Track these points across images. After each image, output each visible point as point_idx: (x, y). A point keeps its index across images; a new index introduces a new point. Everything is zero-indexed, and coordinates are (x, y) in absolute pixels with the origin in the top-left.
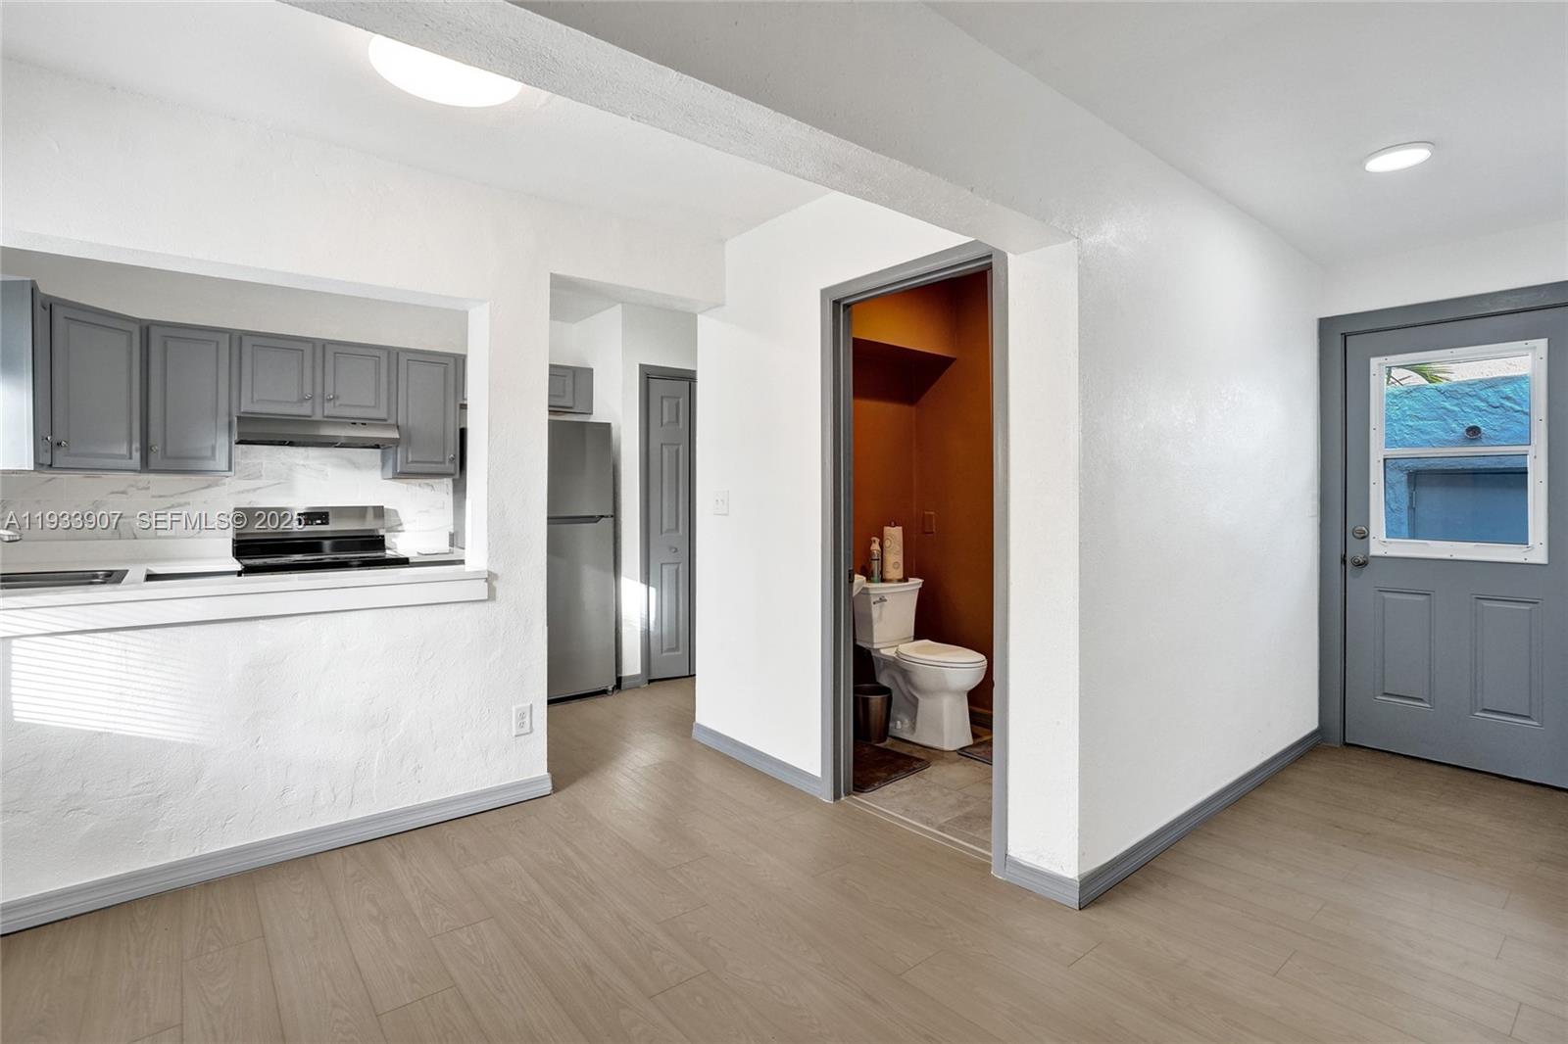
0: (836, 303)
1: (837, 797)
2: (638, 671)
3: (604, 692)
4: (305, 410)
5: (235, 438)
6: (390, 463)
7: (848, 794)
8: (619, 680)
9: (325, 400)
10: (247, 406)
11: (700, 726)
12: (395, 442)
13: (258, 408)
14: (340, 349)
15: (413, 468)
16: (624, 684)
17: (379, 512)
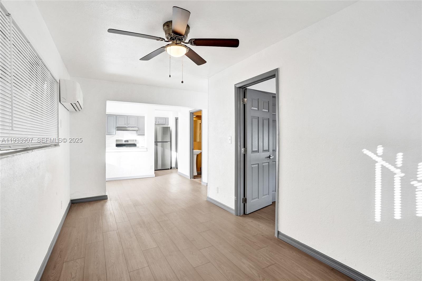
0: (191, 113)
1: (191, 178)
2: (174, 166)
3: (169, 169)
4: (125, 126)
5: (116, 130)
6: (137, 133)
7: (192, 178)
8: (171, 167)
9: (128, 124)
10: (118, 126)
11: (179, 172)
12: (138, 130)
13: (119, 126)
14: (130, 117)
15: (140, 134)
16: (172, 168)
17: (136, 140)
